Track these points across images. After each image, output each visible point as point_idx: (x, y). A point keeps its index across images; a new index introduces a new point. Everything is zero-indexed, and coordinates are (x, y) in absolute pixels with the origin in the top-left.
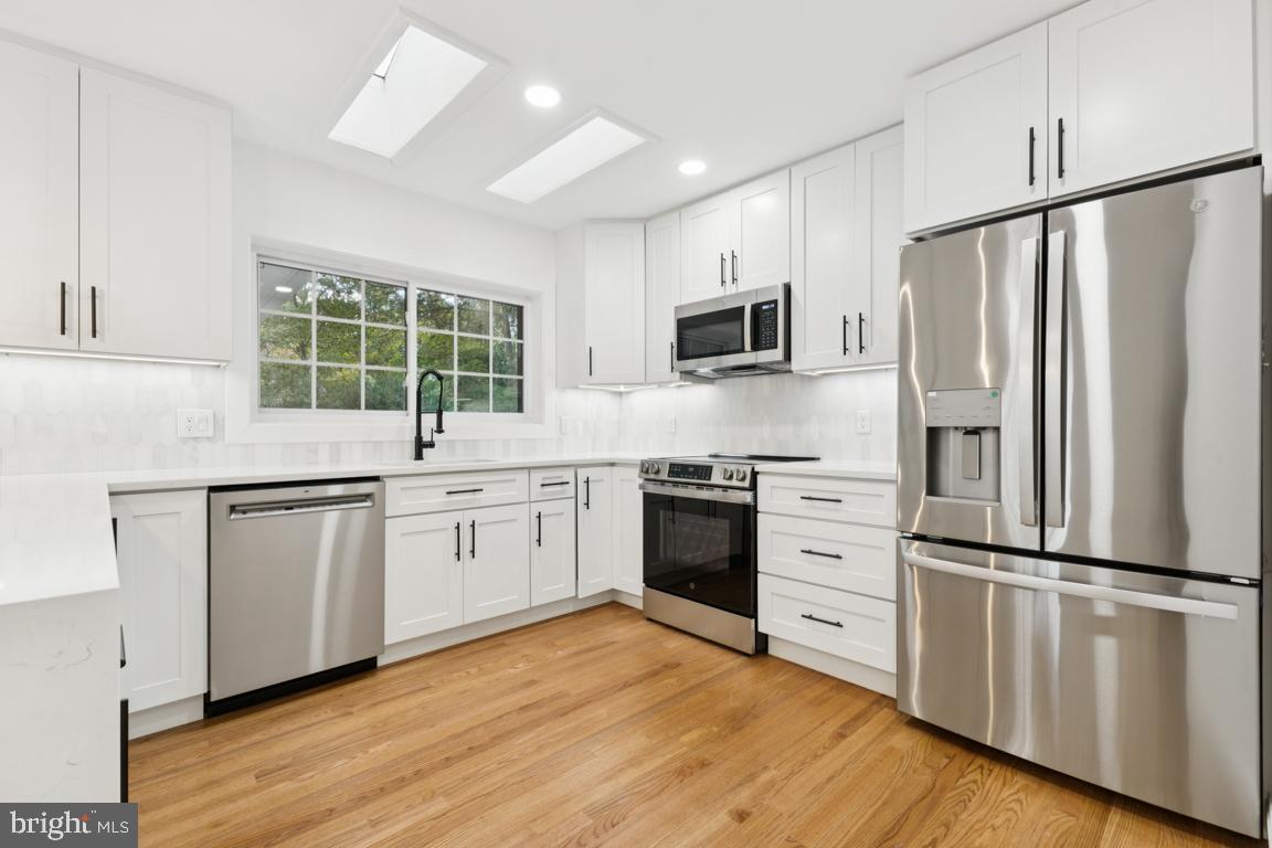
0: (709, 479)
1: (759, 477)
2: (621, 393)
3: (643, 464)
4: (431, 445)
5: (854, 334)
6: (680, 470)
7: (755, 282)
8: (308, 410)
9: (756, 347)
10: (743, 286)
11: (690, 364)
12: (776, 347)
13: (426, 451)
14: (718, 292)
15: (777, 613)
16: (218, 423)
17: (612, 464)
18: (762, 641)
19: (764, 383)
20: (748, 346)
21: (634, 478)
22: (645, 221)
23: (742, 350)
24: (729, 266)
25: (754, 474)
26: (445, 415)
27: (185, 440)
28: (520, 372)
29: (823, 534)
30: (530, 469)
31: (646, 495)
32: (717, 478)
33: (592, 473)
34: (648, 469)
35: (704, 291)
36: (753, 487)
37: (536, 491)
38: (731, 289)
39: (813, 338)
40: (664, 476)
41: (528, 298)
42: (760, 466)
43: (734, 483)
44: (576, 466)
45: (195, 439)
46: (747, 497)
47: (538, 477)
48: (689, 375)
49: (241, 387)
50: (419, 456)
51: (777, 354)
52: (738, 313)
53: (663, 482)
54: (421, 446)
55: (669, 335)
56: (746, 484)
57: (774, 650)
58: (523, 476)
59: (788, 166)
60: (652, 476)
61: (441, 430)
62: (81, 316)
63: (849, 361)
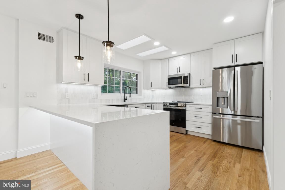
0: (178, 105)
1: (187, 105)
2: (153, 90)
3: (164, 103)
4: (127, 99)
5: (202, 82)
6: (171, 104)
7: (184, 72)
8: (106, 93)
10: (181, 73)
11: (170, 86)
12: (188, 83)
13: (126, 100)
14: (177, 73)
15: (190, 127)
16: (97, 95)
17: (156, 103)
18: (187, 131)
19: (183, 89)
20: (183, 83)
21: (162, 105)
22: (161, 60)
23: (182, 84)
24: (179, 69)
25: (186, 104)
26: (131, 94)
27: (93, 98)
28: (137, 86)
29: (198, 114)
30: (146, 104)
31: (164, 108)
33: (155, 105)
35: (174, 73)
36: (186, 107)
37: (146, 107)
38: (179, 73)
39: (194, 82)
40: (168, 105)
41: (138, 73)
42: (187, 103)
43: (182, 106)
44: (152, 103)
45: (94, 98)
46: (184, 108)
47: (147, 105)
48: (170, 88)
49: (100, 89)
50: (125, 101)
51: (188, 85)
52: (181, 77)
53: (168, 106)
54: (125, 100)
55: (167, 80)
56: (185, 106)
57: (189, 133)
58: (144, 105)
59: (190, 53)
60: (165, 105)
61: (130, 97)
62: (86, 78)
63: (201, 86)
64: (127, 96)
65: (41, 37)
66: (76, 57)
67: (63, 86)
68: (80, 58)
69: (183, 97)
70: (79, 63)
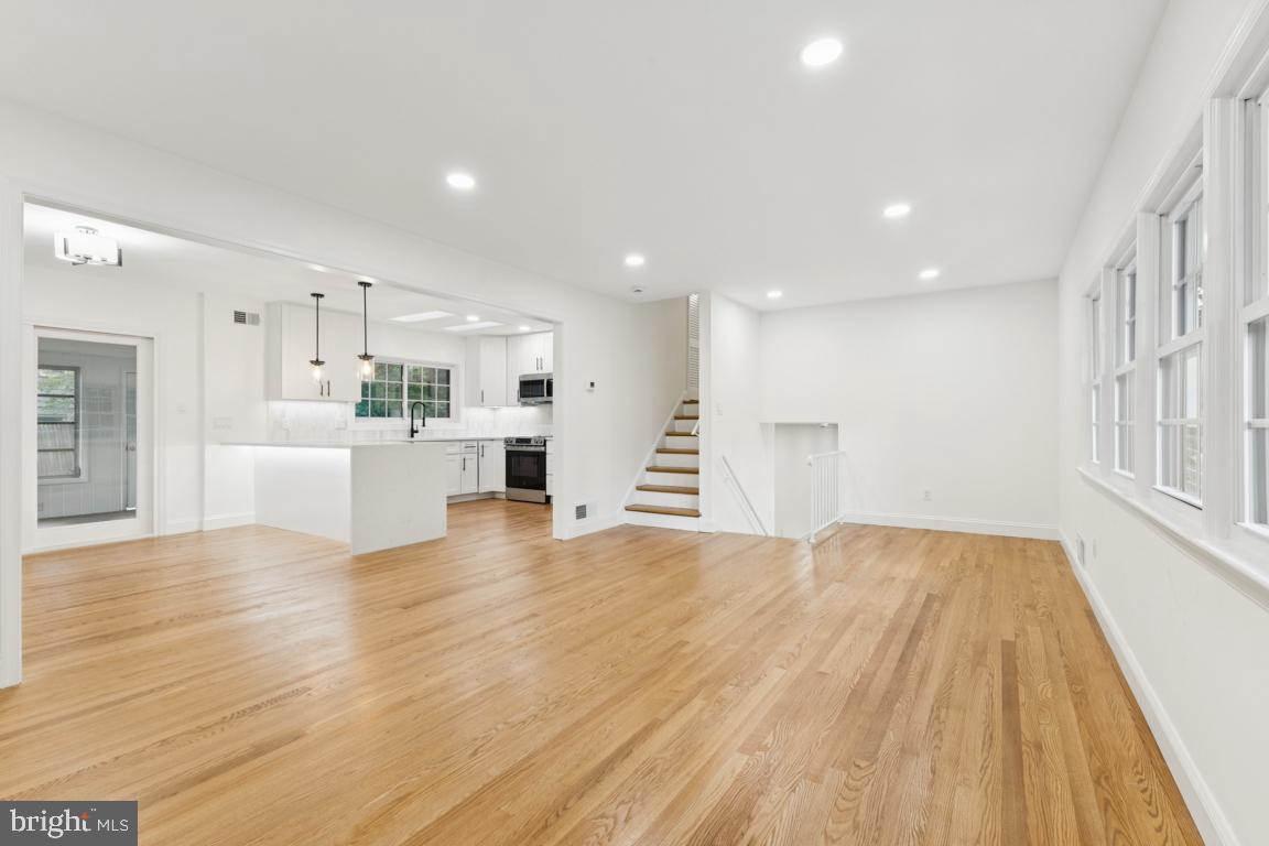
0: (530, 444)
4: (417, 432)
6: (521, 441)
8: (368, 418)
9: (549, 395)
10: (543, 371)
11: (524, 399)
13: (415, 434)
14: (536, 372)
16: (346, 423)
17: (493, 440)
18: (548, 498)
20: (545, 394)
21: (502, 444)
22: (507, 337)
23: (543, 396)
24: (540, 363)
25: (545, 442)
26: (426, 419)
27: (336, 429)
28: (448, 399)
30: (461, 441)
31: (507, 452)
32: (533, 443)
33: (485, 443)
34: (508, 441)
35: (531, 370)
36: (545, 445)
37: (463, 450)
38: (540, 372)
40: (514, 443)
41: (452, 366)
42: (547, 440)
43: (539, 444)
44: (478, 440)
46: (543, 449)
47: (463, 444)
48: (525, 404)
49: (352, 410)
50: (412, 436)
52: (542, 382)
53: (513, 446)
54: (413, 432)
55: (518, 387)
56: (543, 444)
58: (458, 443)
60: (509, 443)
61: (424, 425)
62: (325, 391)
64: (418, 423)
65: (240, 317)
66: (313, 362)
67: (277, 406)
68: (317, 362)
70: (317, 372)
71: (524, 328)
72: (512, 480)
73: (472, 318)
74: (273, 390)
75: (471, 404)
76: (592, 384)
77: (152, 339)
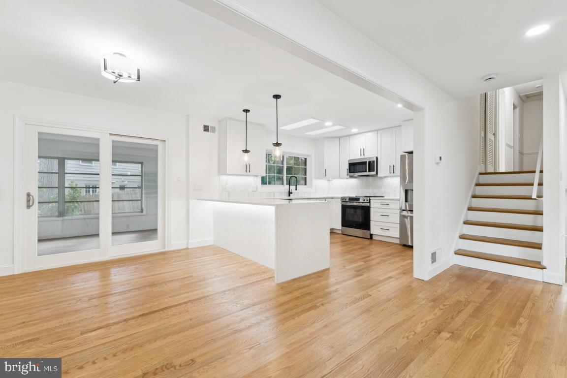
0: (359, 201)
2: (329, 180)
3: (342, 198)
4: (292, 193)
5: (392, 169)
6: (351, 199)
7: (369, 155)
8: (267, 185)
9: (369, 171)
10: (366, 156)
11: (352, 174)
12: (374, 171)
13: (291, 194)
14: (360, 157)
15: (375, 229)
16: (257, 188)
17: (332, 198)
18: (371, 235)
19: (370, 179)
20: (367, 170)
21: (339, 201)
22: (339, 138)
23: (366, 171)
24: (362, 151)
25: (370, 200)
26: (298, 186)
27: (252, 191)
28: (306, 174)
29: (385, 212)
31: (342, 205)
32: (361, 200)
33: (329, 200)
34: (343, 199)
35: (356, 157)
36: (370, 202)
38: (363, 157)
39: (383, 170)
40: (347, 200)
41: (308, 156)
42: (371, 198)
43: (365, 201)
44: (325, 198)
45: (254, 191)
46: (368, 204)
48: (352, 177)
49: (259, 180)
50: (289, 196)
51: (374, 173)
52: (365, 163)
53: (347, 202)
54: (290, 193)
55: (347, 167)
56: (368, 201)
57: (374, 237)
59: (377, 130)
60: (344, 200)
61: (296, 190)
62: (248, 168)
63: (391, 175)
64: (293, 188)
65: (206, 129)
66: (243, 151)
67: (224, 178)
68: (246, 151)
69: (371, 190)
70: (246, 157)
71: (355, 130)
72: (345, 223)
73: (328, 124)
74: (222, 170)
75: (319, 178)
76: (440, 158)
77: (165, 141)
